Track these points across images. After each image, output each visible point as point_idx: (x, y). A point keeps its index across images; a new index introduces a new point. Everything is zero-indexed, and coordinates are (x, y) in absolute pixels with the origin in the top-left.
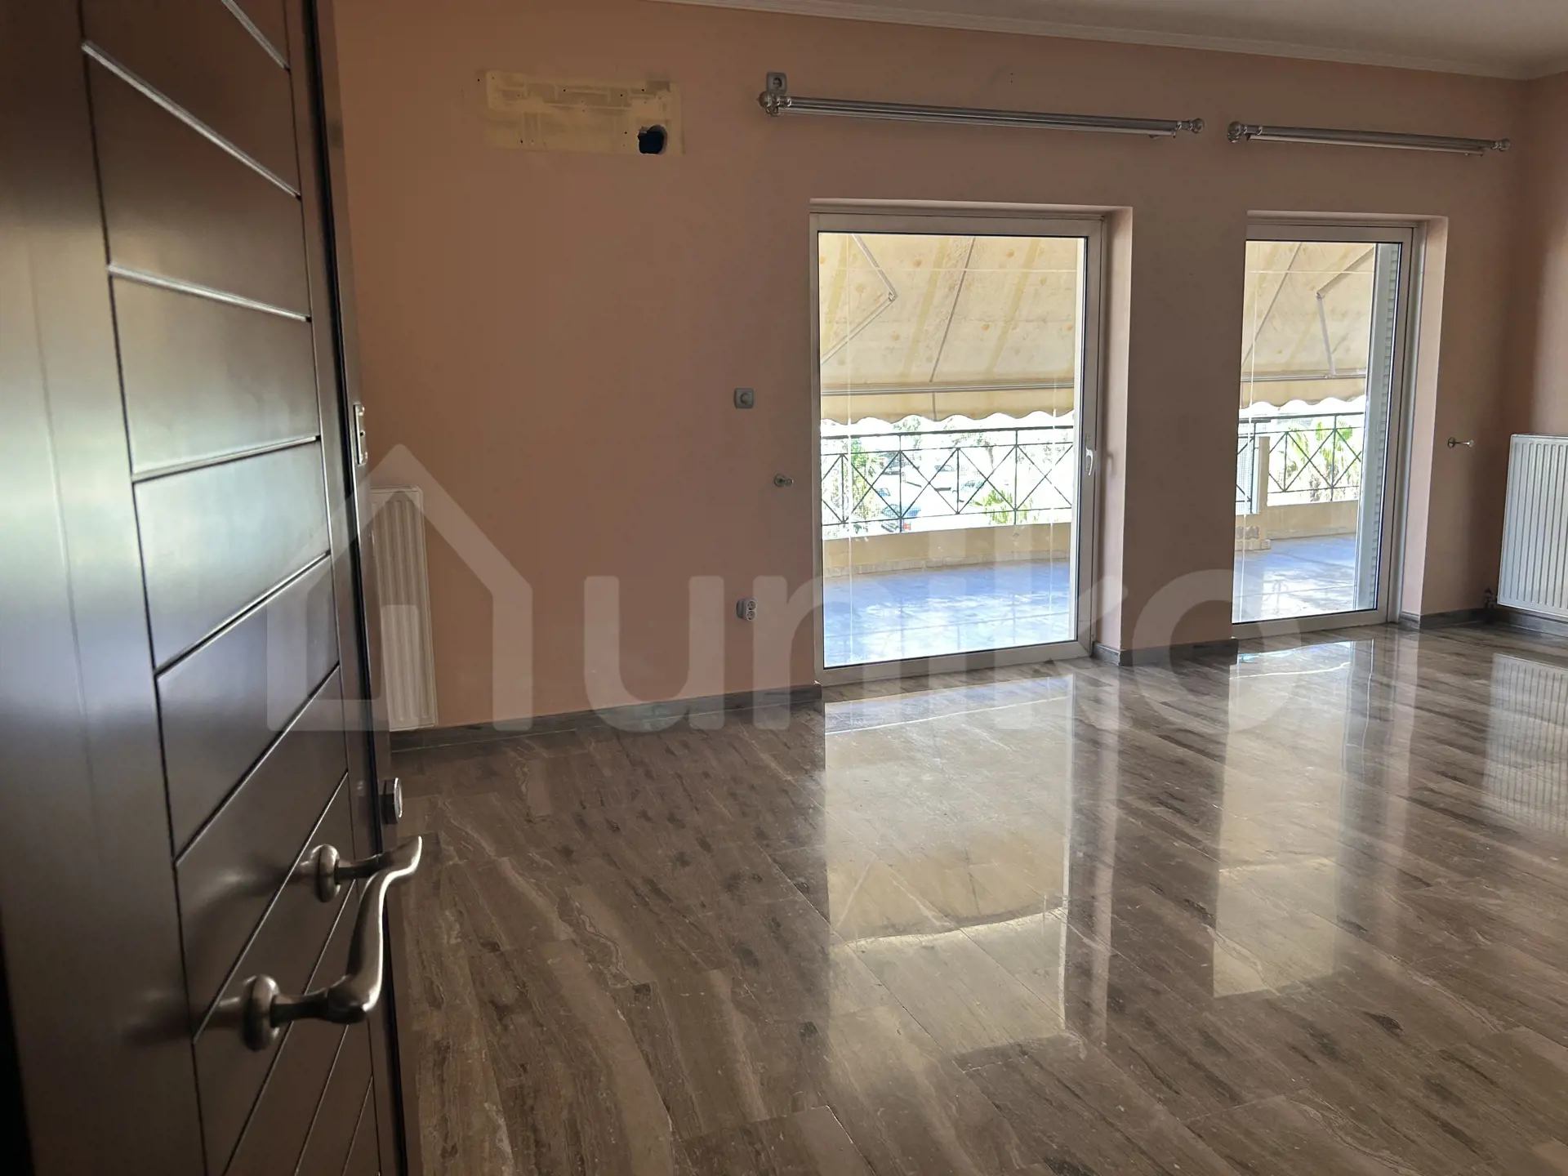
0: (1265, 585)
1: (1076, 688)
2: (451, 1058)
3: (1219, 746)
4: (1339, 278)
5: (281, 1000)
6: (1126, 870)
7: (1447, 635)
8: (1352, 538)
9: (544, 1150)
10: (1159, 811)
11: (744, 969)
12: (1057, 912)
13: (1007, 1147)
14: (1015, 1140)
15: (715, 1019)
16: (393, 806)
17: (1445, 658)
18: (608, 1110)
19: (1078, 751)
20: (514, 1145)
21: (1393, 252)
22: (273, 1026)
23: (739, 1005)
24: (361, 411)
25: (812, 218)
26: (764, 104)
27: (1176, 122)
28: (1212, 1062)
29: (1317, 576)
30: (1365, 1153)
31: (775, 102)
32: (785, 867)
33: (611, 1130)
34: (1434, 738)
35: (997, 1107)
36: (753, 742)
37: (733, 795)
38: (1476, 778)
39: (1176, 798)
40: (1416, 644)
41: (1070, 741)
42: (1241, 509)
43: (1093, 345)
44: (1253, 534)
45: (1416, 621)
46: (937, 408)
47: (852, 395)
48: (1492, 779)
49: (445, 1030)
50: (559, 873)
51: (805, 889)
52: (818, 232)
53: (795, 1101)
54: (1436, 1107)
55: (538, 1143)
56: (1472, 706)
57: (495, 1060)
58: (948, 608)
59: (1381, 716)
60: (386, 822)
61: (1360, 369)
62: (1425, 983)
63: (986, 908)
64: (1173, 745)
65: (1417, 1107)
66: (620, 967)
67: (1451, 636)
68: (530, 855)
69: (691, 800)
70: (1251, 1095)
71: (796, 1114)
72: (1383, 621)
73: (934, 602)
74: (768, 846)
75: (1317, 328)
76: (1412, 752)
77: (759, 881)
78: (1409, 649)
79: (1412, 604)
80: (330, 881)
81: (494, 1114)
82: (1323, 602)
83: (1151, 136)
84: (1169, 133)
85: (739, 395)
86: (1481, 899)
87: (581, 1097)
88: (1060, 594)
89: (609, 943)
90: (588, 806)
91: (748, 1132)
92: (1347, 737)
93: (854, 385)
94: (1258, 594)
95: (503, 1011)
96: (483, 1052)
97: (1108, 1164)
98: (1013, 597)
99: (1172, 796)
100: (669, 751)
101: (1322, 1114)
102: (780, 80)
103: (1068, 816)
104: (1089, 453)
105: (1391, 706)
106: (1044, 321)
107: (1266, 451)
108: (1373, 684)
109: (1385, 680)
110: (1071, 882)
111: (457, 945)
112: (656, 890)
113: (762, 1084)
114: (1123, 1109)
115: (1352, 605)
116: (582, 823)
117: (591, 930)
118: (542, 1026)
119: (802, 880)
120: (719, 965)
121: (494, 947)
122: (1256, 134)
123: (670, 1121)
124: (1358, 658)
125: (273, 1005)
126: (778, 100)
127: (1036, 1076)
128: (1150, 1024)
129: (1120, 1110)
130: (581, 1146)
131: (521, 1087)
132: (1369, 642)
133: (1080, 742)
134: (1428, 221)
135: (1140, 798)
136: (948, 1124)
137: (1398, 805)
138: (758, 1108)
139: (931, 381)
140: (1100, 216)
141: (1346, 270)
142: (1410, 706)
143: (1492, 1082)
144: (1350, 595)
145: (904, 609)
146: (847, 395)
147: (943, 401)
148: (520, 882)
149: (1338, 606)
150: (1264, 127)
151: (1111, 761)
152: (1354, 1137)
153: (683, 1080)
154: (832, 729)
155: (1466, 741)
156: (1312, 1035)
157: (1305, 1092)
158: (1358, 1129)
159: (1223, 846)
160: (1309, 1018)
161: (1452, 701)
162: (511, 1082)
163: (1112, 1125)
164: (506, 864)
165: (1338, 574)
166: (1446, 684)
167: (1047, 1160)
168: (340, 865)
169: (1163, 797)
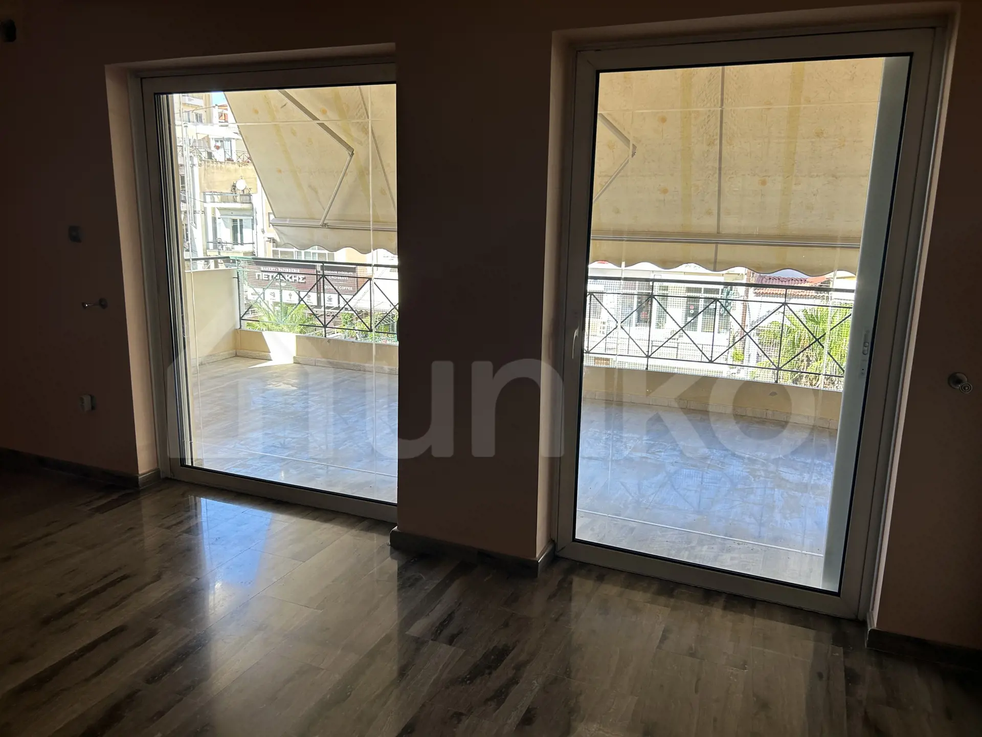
46: (719, 258)
47: (627, 241)
139: (718, 233)
147: (725, 252)
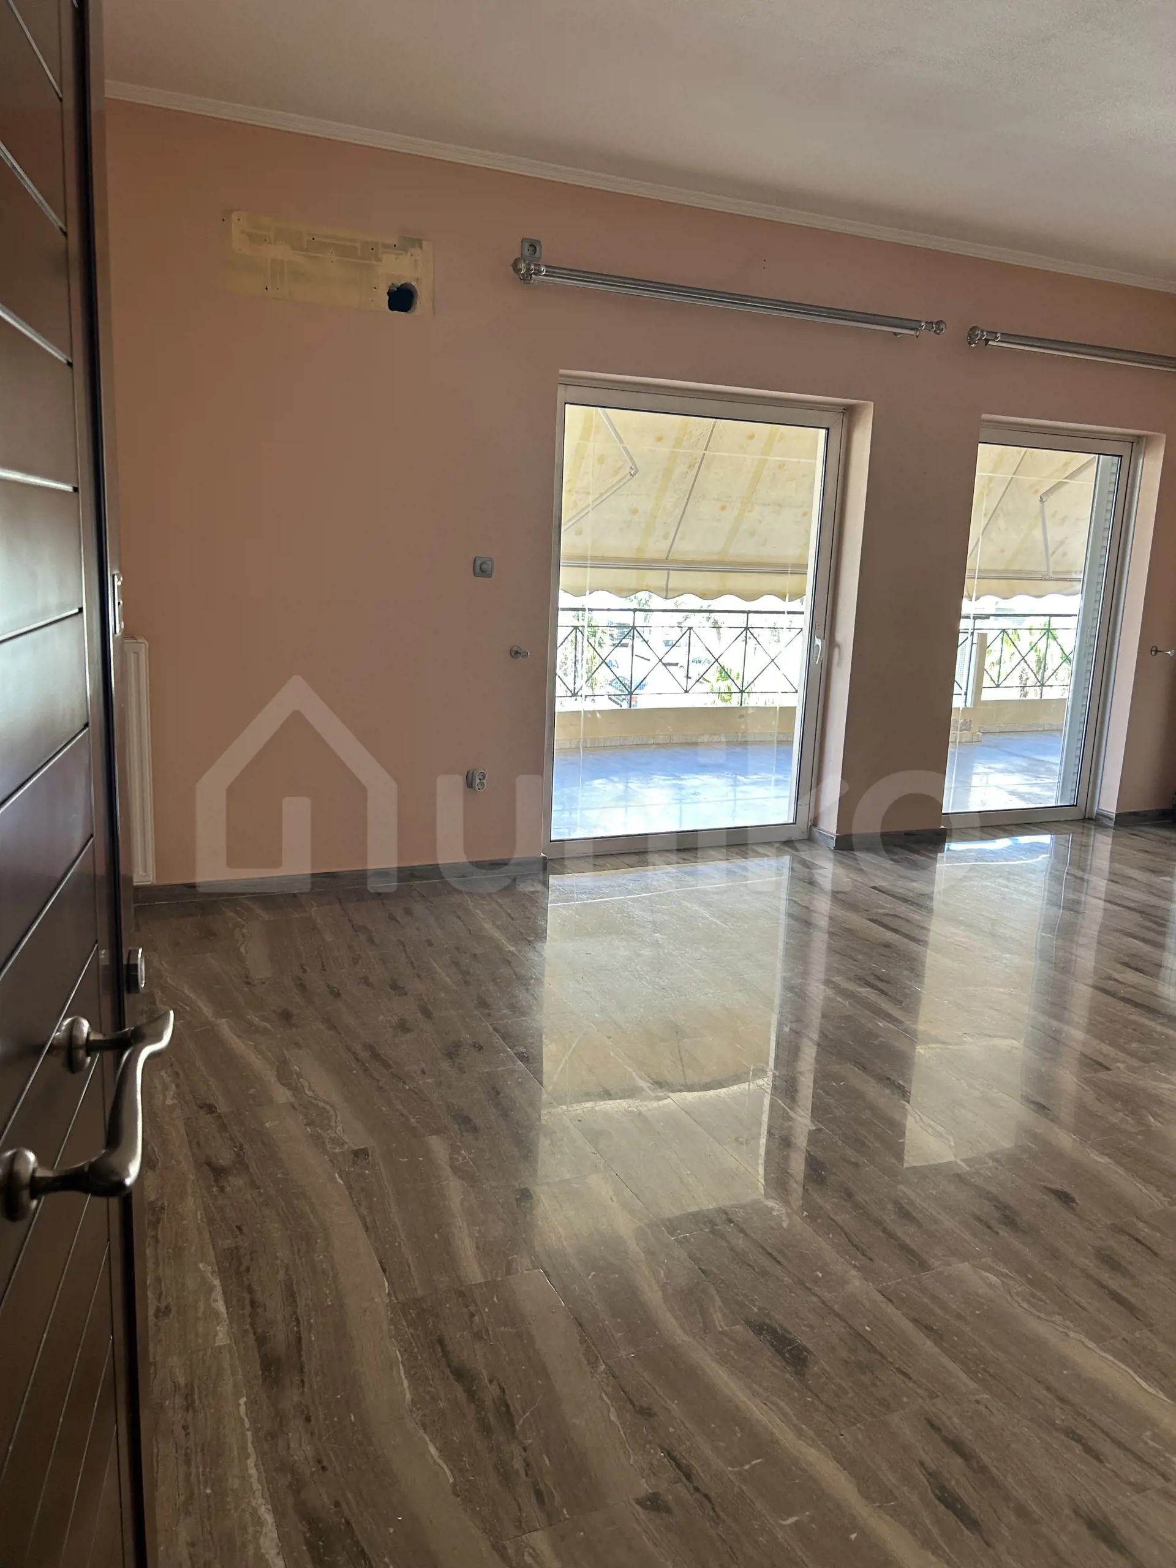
0: (974, 777)
1: (792, 869)
2: (166, 1219)
3: (924, 931)
4: (1060, 485)
5: (40, 1173)
6: (829, 1047)
7: (1136, 832)
8: (1058, 734)
9: (259, 1310)
10: (864, 991)
11: (463, 1136)
12: (760, 1082)
13: (711, 1310)
14: (718, 1302)
15: (432, 1184)
16: (136, 976)
17: (1134, 855)
18: (324, 1272)
19: (790, 931)
20: (229, 1306)
21: (1113, 464)
22: (33, 1197)
23: (456, 1170)
24: (119, 579)
25: (561, 390)
26: (517, 270)
27: (921, 322)
28: (906, 1233)
29: (1023, 771)
30: (1039, 1317)
31: (528, 270)
32: (505, 1037)
33: (328, 1292)
34: (1120, 931)
35: (703, 1271)
36: (478, 911)
37: (457, 964)
38: (1153, 969)
39: (882, 980)
40: (1109, 840)
41: (783, 919)
42: (958, 702)
43: (828, 534)
44: (966, 726)
45: (1111, 819)
46: (670, 586)
47: (591, 567)
48: (1169, 971)
49: (160, 1191)
50: (279, 1036)
51: (524, 1058)
52: (565, 403)
53: (509, 1264)
54: (1105, 1276)
55: (253, 1303)
56: (1154, 901)
57: (211, 1222)
58: (675, 786)
59: (1073, 907)
60: (129, 992)
61: (1076, 572)
62: (1100, 1160)
63: (693, 1077)
64: (881, 928)
65: (1089, 1276)
66: (339, 1131)
67: (1141, 834)
68: (249, 1017)
69: (414, 968)
70: (939, 1263)
71: (509, 1277)
72: (1083, 817)
73: (657, 779)
74: (489, 1015)
75: (1038, 533)
76: (1099, 943)
77: (479, 1050)
78: (1103, 844)
79: (1108, 802)
80: (81, 1053)
81: (209, 1274)
82: (1027, 796)
83: (895, 334)
84: (913, 332)
85: (478, 562)
86: (1154, 1083)
87: (298, 1261)
88: (781, 777)
89: (328, 1107)
90: (308, 970)
91: (463, 1294)
92: (1041, 926)
93: (593, 558)
94: (965, 785)
95: (219, 1173)
96: (199, 1213)
97: (804, 1326)
98: (736, 778)
99: (878, 978)
100: (392, 918)
101: (1002, 1281)
102: (535, 247)
103: (777, 991)
104: (818, 642)
105: (1083, 899)
106: (780, 506)
107: (983, 647)
108: (1069, 877)
109: (1079, 874)
110: (777, 1056)
111: (173, 1107)
112: (376, 1056)
113: (477, 1248)
114: (820, 1275)
115: (1054, 801)
116: (302, 987)
117: (310, 1093)
118: (259, 1188)
119: (522, 1049)
120: (436, 1132)
121: (211, 1109)
122: (994, 340)
123: (386, 1284)
124: (1056, 851)
125: (33, 1177)
126: (532, 267)
127: (740, 1242)
128: (850, 1195)
129: (818, 1276)
130: (297, 1306)
131: (237, 1248)
132: (1068, 836)
133: (793, 922)
134: (1146, 436)
135: (850, 979)
136: (656, 1288)
137: (1082, 993)
138: (473, 1272)
139: (667, 559)
140: (842, 408)
141: (1066, 478)
142: (1100, 899)
143: (1156, 1254)
144: (1053, 790)
145: (629, 785)
146: (586, 567)
147: (677, 579)
148: (238, 1044)
149: (1041, 801)
150: (1002, 334)
151: (820, 941)
152: (1028, 1302)
153: (399, 1242)
154: (554, 902)
155: (1150, 935)
156: (996, 1207)
157: (988, 1260)
158: (1033, 1296)
159: (921, 1027)
160: (994, 1190)
161: (1139, 896)
162: (228, 1243)
163: (809, 1289)
164: (225, 1027)
165: (1043, 770)
166: (1135, 880)
167: (748, 1322)
168: (92, 1038)
169: (871, 979)
